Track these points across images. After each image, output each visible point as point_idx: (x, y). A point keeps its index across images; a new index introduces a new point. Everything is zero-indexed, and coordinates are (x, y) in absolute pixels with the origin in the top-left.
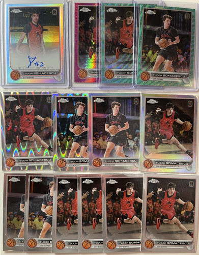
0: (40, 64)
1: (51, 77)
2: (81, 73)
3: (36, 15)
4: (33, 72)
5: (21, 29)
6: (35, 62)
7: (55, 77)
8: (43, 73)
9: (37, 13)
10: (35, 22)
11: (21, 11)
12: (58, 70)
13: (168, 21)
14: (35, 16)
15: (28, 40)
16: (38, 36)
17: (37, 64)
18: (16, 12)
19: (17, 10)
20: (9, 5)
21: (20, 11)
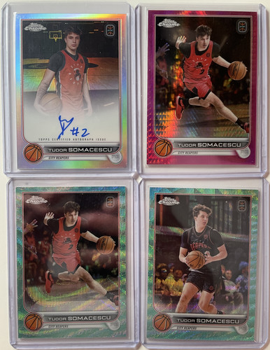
0: (81, 132)
1: (102, 158)
2: (160, 147)
3: (74, 35)
4: (67, 148)
5: (44, 64)
6: (71, 127)
7: (110, 156)
8: (87, 150)
9: (76, 32)
10: (72, 50)
11: (45, 29)
12: (115, 144)
13: (203, 217)
14: (71, 38)
15: (58, 86)
16: (78, 78)
17: (75, 132)
18: (35, 30)
19: (36, 25)
20: (21, 15)
21: (42, 28)
